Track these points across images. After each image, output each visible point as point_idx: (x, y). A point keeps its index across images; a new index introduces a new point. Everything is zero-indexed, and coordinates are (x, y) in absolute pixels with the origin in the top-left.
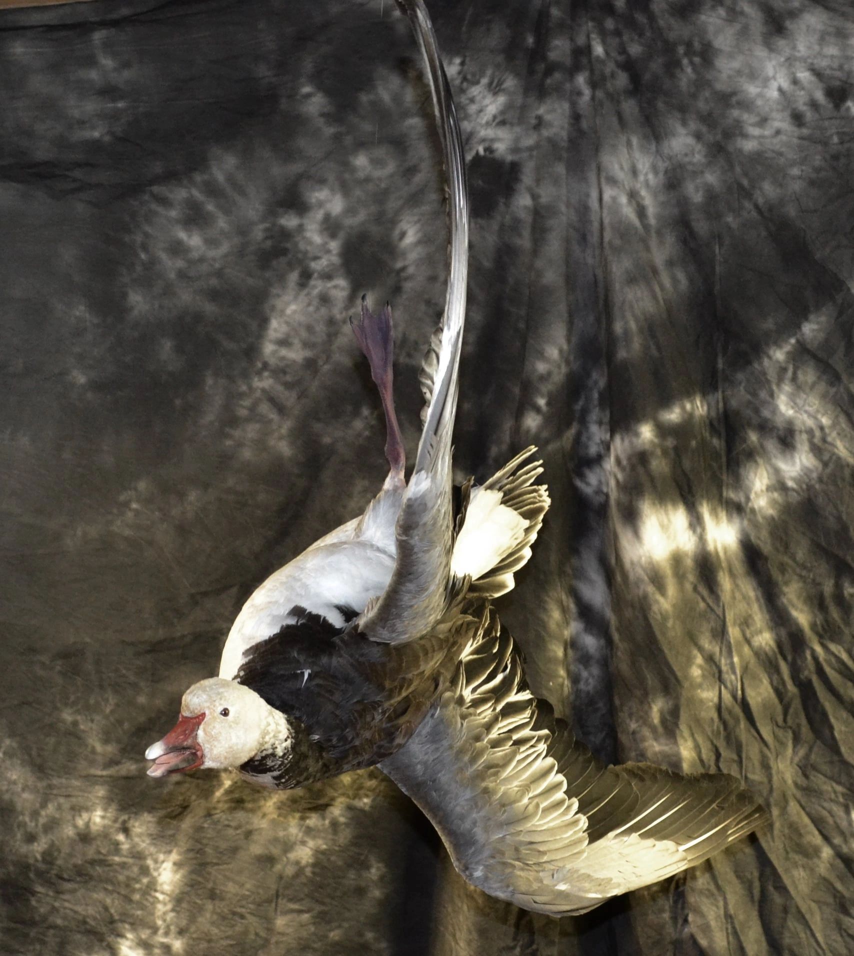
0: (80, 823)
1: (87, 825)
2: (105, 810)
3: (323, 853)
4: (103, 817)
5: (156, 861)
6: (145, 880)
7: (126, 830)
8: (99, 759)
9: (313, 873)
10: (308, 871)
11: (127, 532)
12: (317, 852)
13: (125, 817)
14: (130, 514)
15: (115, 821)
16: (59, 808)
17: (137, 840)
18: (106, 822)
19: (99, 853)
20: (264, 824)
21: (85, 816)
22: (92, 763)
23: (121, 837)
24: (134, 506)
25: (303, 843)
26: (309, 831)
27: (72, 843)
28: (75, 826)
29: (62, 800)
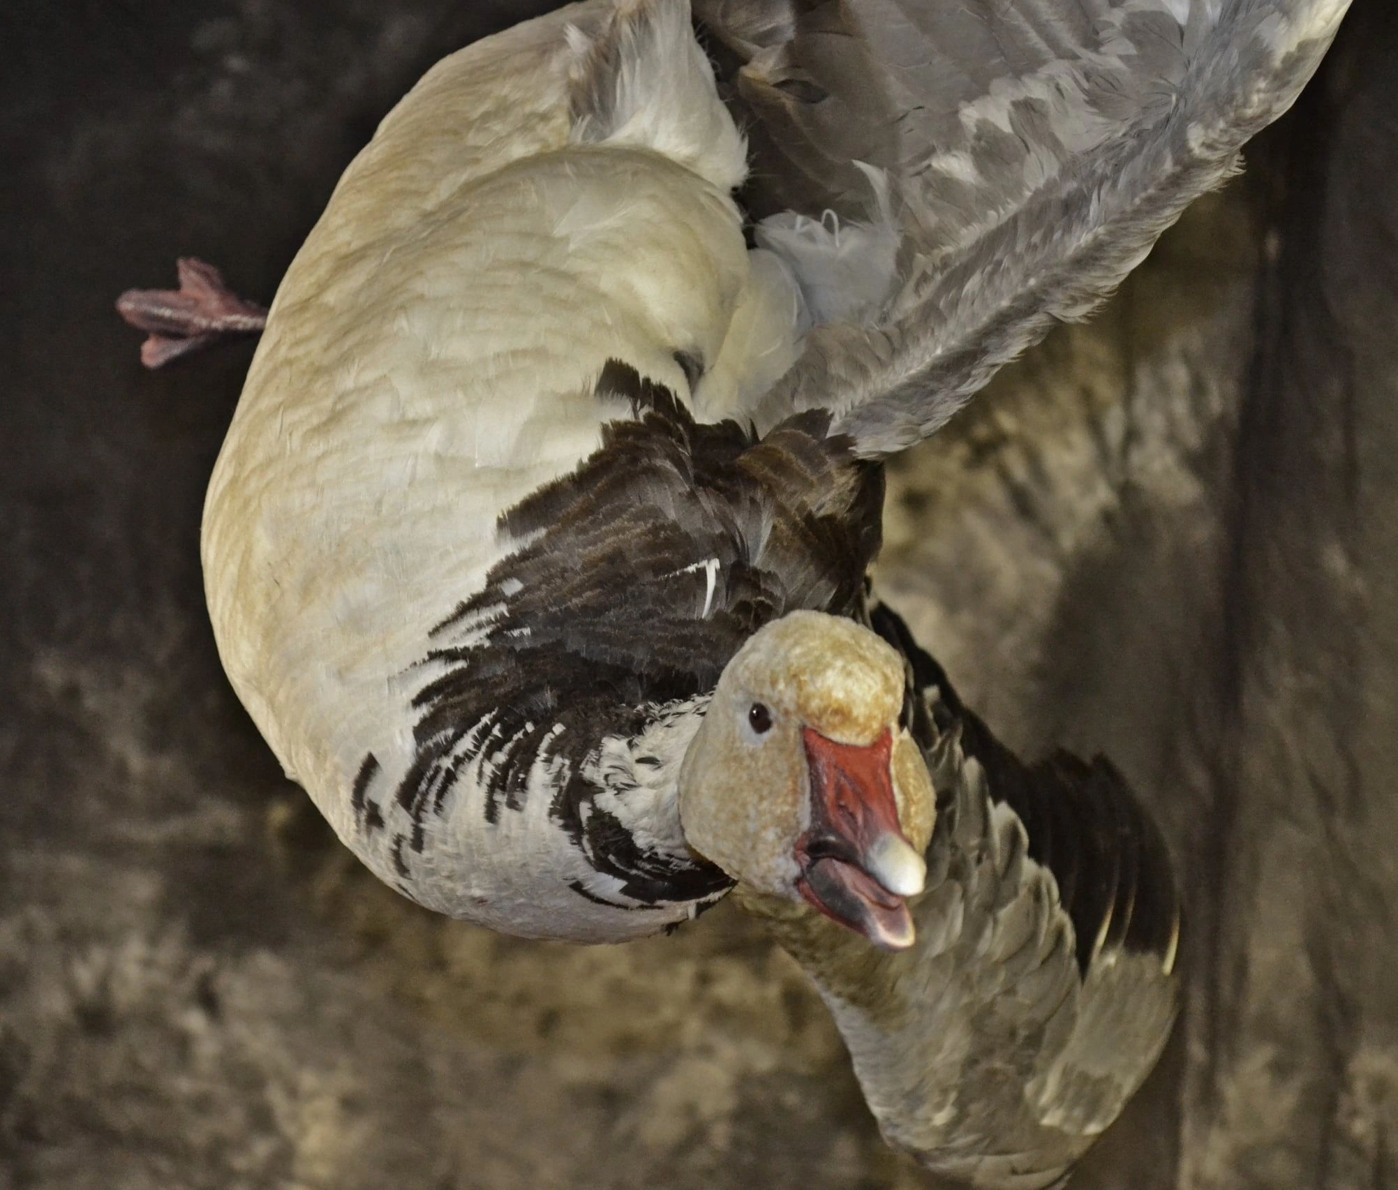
0: (85, 976)
1: (103, 985)
2: (153, 940)
3: (763, 1081)
4: (148, 964)
5: (293, 1092)
6: (262, 1148)
7: (208, 1000)
8: (136, 792)
9: (736, 1142)
10: (720, 1135)
11: (216, 142)
12: (744, 1080)
13: (204, 963)
14: (223, 89)
15: (181, 971)
16: (28, 934)
17: (239, 1030)
18: (158, 977)
19: (135, 1065)
20: (591, 993)
21: (98, 956)
22: (118, 803)
23: (195, 1021)
24: (236, 63)
25: (706, 1051)
26: (721, 1015)
27: (63, 1036)
28: (71, 987)
29: (36, 913)
